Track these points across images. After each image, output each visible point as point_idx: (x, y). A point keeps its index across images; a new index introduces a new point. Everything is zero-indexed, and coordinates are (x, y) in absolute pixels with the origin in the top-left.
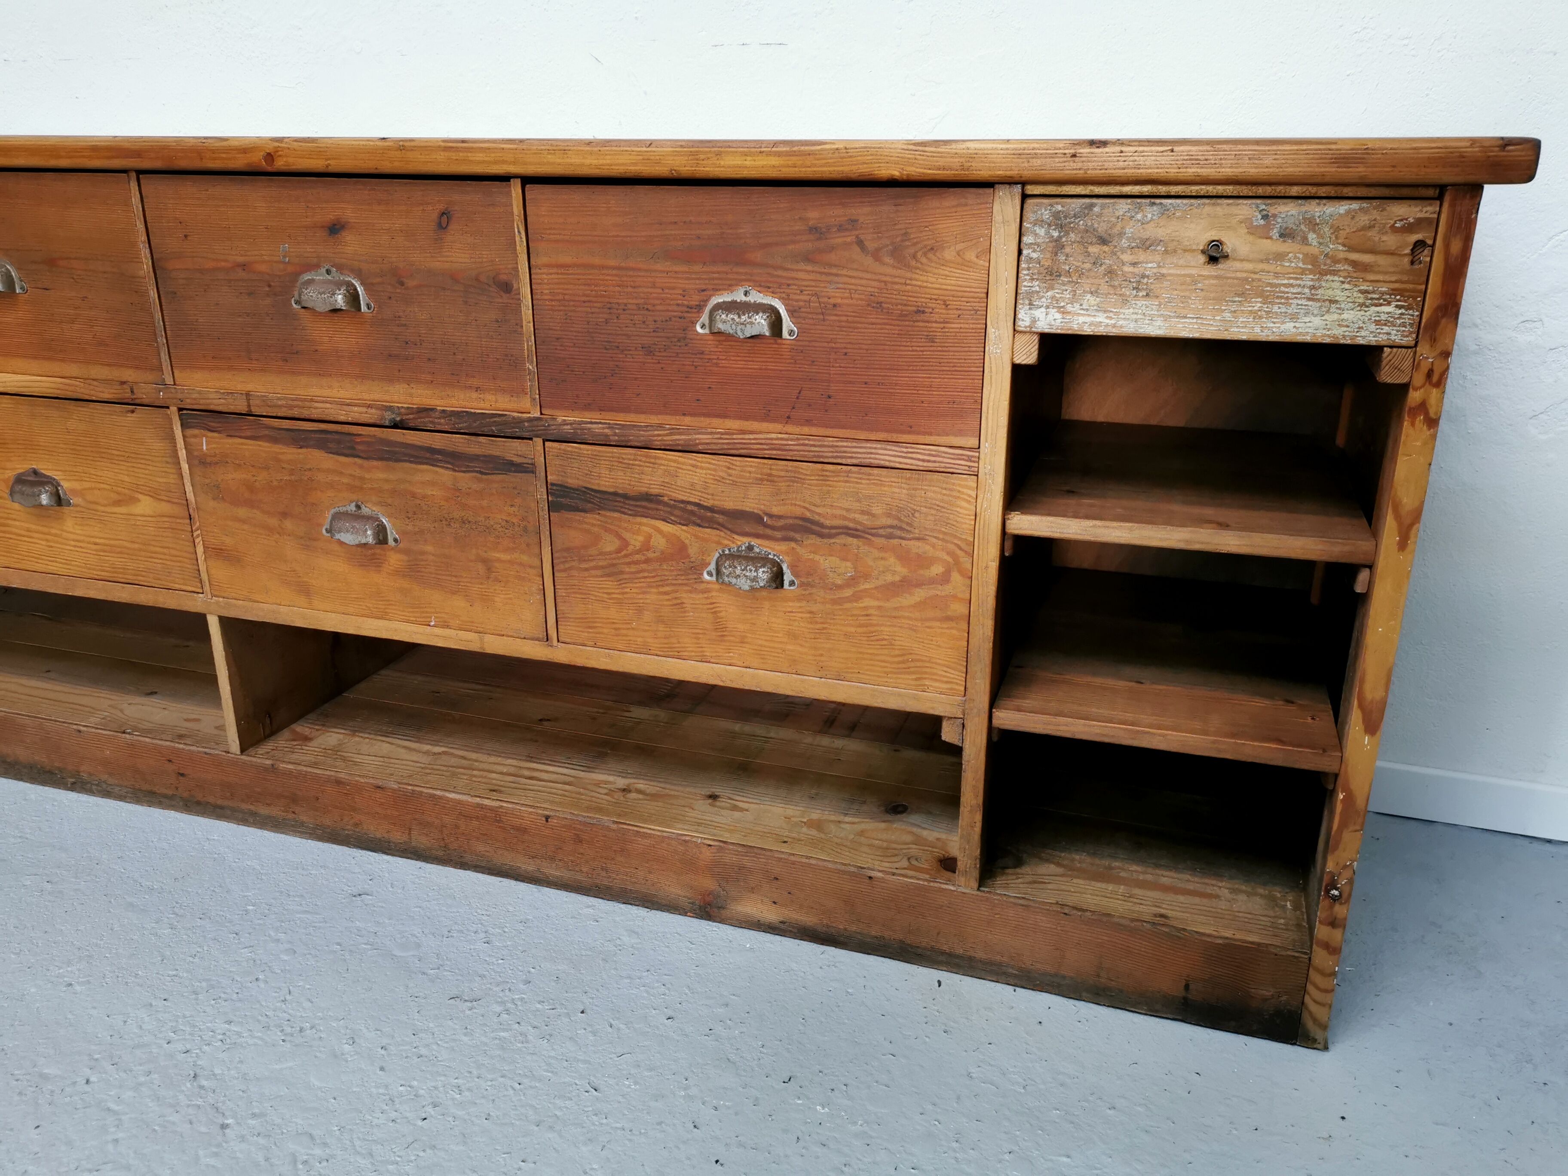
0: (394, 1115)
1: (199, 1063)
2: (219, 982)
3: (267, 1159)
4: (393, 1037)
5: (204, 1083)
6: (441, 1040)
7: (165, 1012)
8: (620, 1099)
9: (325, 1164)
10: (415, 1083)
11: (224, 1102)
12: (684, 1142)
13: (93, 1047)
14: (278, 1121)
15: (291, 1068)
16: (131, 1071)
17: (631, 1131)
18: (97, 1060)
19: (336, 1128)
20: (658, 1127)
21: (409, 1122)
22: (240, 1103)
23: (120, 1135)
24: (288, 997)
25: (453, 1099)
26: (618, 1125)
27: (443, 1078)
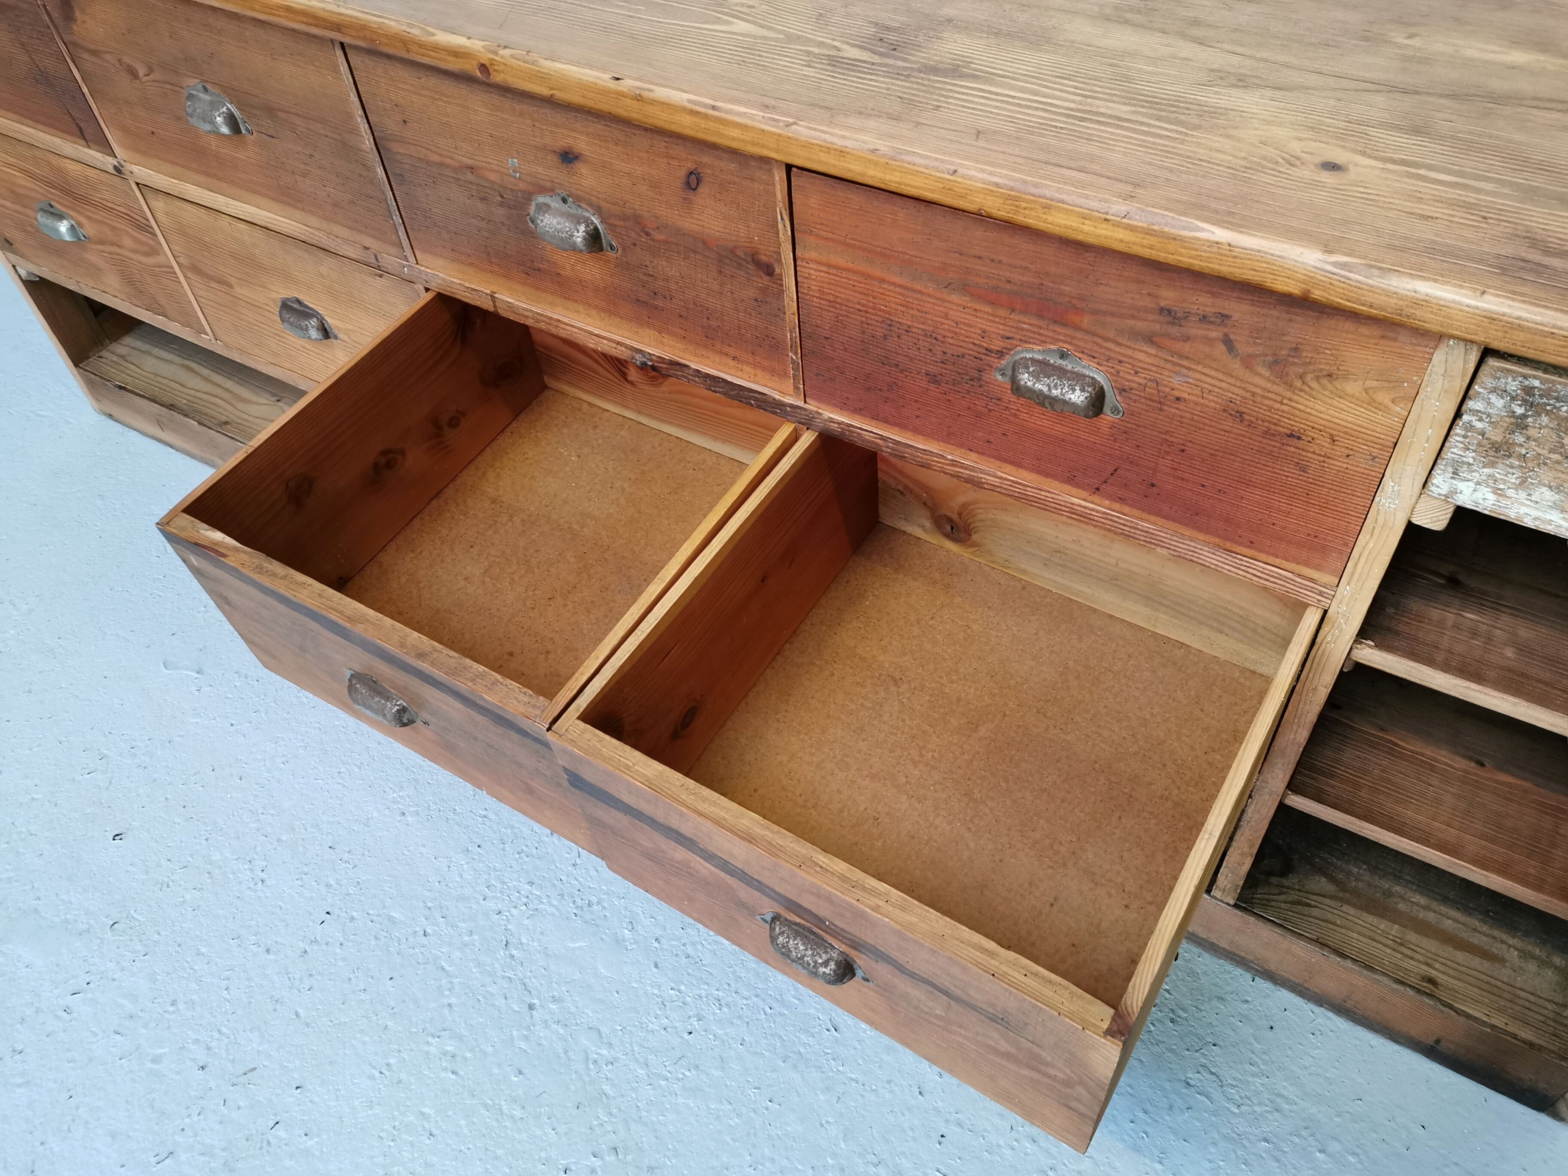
0: (665, 1021)
1: (509, 927)
2: (521, 832)
3: (566, 1052)
4: (665, 929)
5: (514, 952)
6: (705, 940)
7: (479, 861)
8: (856, 1043)
9: (610, 1067)
10: (683, 988)
11: (530, 978)
12: (908, 1109)
13: (427, 894)
14: (573, 1009)
15: (581, 948)
16: (457, 927)
17: (863, 1085)
18: (429, 908)
19: (619, 1028)
20: (887, 1086)
21: (677, 1033)
22: (542, 982)
23: (453, 1000)
24: (578, 861)
25: (714, 1014)
26: (853, 1076)
27: (706, 987)
